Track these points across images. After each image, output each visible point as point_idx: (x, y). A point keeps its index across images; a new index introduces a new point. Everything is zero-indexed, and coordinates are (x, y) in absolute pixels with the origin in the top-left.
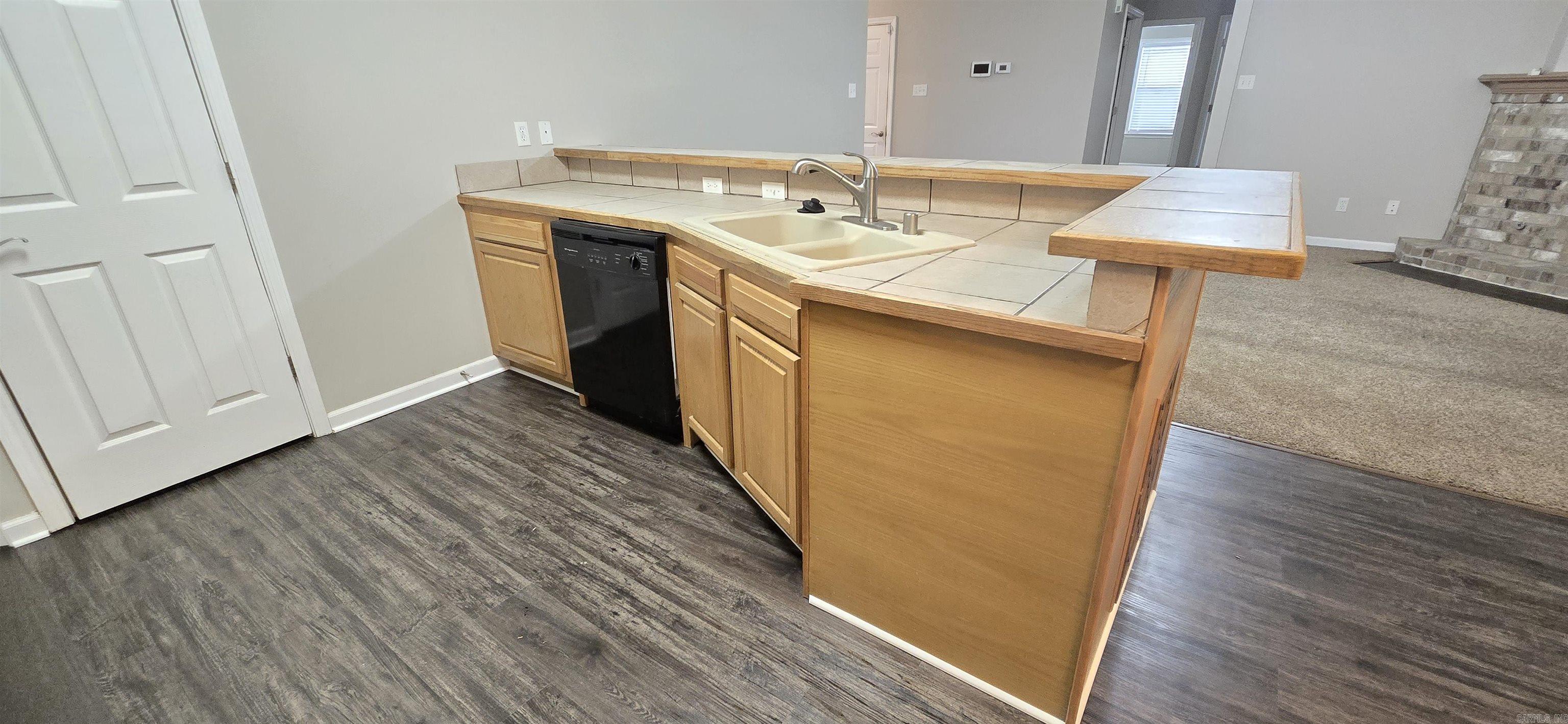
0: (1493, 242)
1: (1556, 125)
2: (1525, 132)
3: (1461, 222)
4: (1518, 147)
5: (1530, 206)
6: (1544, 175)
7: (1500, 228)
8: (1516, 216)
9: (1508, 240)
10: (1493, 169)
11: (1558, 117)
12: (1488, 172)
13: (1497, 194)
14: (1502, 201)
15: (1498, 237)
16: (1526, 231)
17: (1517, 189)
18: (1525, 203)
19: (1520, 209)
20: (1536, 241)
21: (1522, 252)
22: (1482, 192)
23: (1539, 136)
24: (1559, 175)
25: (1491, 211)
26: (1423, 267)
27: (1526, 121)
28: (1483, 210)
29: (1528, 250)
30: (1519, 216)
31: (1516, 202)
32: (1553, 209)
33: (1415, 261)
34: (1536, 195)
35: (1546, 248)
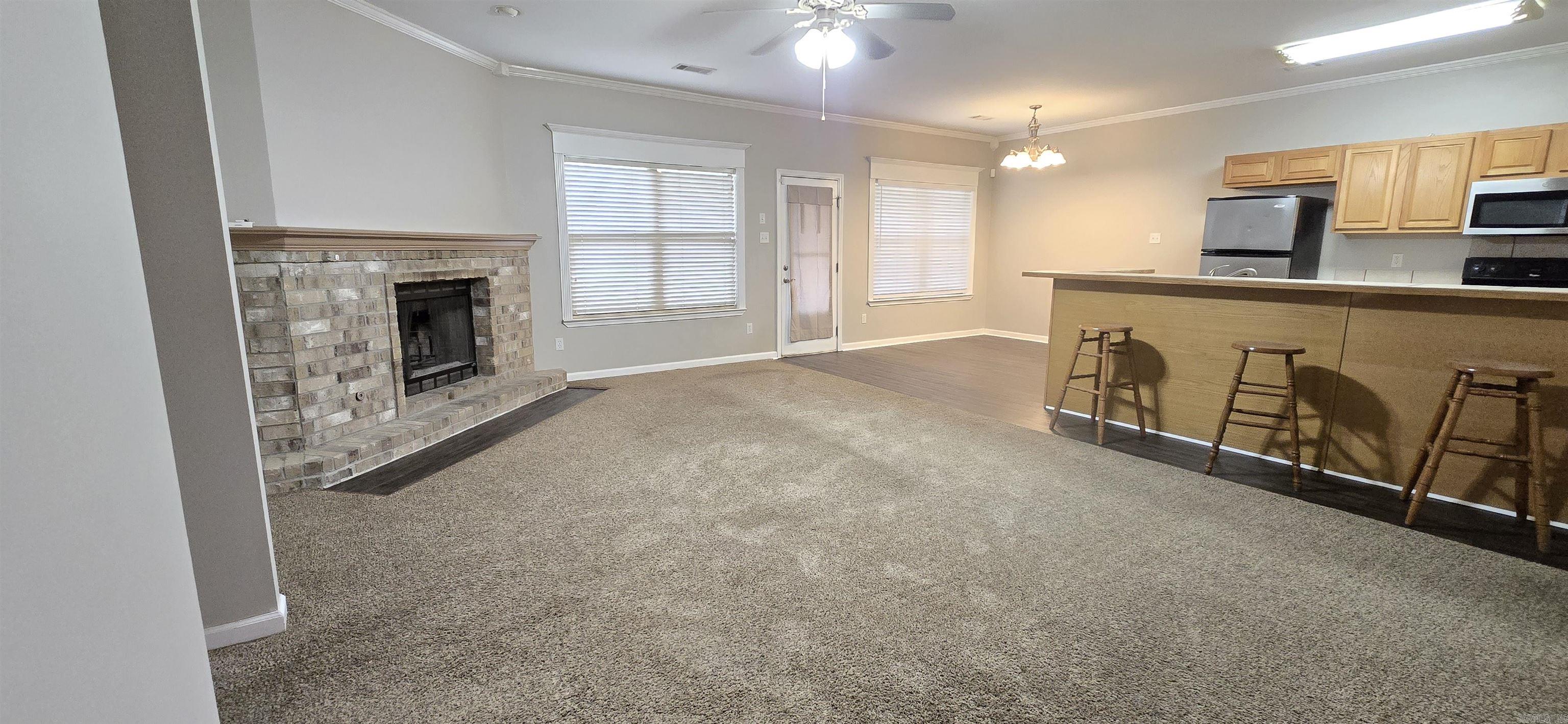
0: (345, 424)
1: (341, 285)
2: (319, 296)
3: (306, 417)
4: (322, 315)
5: (358, 374)
6: (354, 339)
7: (343, 406)
8: (351, 388)
9: (354, 413)
10: (310, 344)
11: (338, 277)
12: (306, 348)
13: (327, 372)
14: (335, 377)
15: (344, 416)
16: (365, 400)
17: (340, 360)
18: (352, 371)
19: (352, 379)
20: (377, 406)
21: (371, 421)
22: (312, 373)
23: (334, 299)
24: (365, 337)
25: (329, 392)
26: (355, 475)
27: (315, 284)
28: (321, 394)
29: (374, 416)
30: (354, 387)
31: (346, 374)
32: (373, 370)
33: (343, 474)
34: (356, 361)
35: (385, 408)
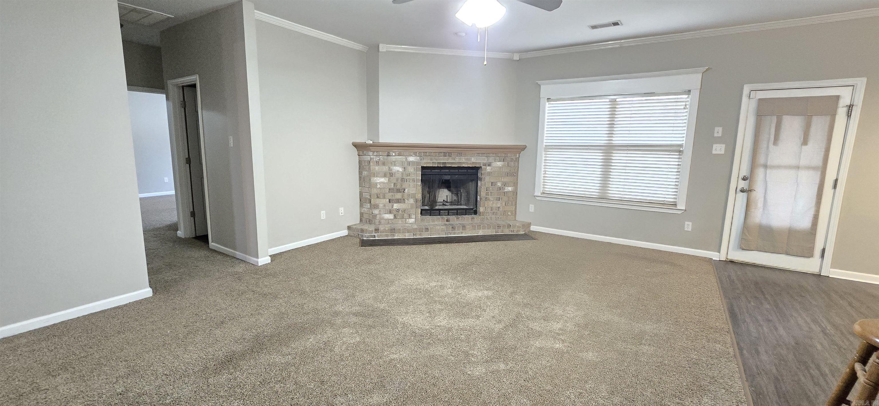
0: (390, 219)
1: (395, 165)
2: (385, 169)
3: (373, 213)
4: (385, 176)
5: (398, 201)
6: (398, 187)
7: (390, 212)
8: (394, 206)
9: (395, 216)
10: (379, 186)
11: (395, 162)
12: (377, 188)
13: (384, 198)
14: (388, 200)
15: (391, 216)
16: (400, 212)
17: (391, 194)
18: (396, 200)
19: (395, 203)
20: (406, 215)
21: (402, 221)
22: (378, 197)
23: (391, 170)
24: (404, 187)
25: (385, 206)
26: (377, 238)
27: (384, 164)
28: (381, 206)
29: (404, 220)
30: (396, 206)
31: (393, 200)
32: (406, 201)
33: (372, 236)
34: (398, 196)
35: (410, 217)
